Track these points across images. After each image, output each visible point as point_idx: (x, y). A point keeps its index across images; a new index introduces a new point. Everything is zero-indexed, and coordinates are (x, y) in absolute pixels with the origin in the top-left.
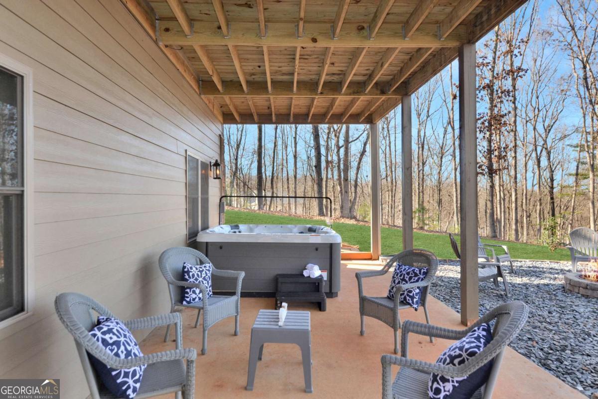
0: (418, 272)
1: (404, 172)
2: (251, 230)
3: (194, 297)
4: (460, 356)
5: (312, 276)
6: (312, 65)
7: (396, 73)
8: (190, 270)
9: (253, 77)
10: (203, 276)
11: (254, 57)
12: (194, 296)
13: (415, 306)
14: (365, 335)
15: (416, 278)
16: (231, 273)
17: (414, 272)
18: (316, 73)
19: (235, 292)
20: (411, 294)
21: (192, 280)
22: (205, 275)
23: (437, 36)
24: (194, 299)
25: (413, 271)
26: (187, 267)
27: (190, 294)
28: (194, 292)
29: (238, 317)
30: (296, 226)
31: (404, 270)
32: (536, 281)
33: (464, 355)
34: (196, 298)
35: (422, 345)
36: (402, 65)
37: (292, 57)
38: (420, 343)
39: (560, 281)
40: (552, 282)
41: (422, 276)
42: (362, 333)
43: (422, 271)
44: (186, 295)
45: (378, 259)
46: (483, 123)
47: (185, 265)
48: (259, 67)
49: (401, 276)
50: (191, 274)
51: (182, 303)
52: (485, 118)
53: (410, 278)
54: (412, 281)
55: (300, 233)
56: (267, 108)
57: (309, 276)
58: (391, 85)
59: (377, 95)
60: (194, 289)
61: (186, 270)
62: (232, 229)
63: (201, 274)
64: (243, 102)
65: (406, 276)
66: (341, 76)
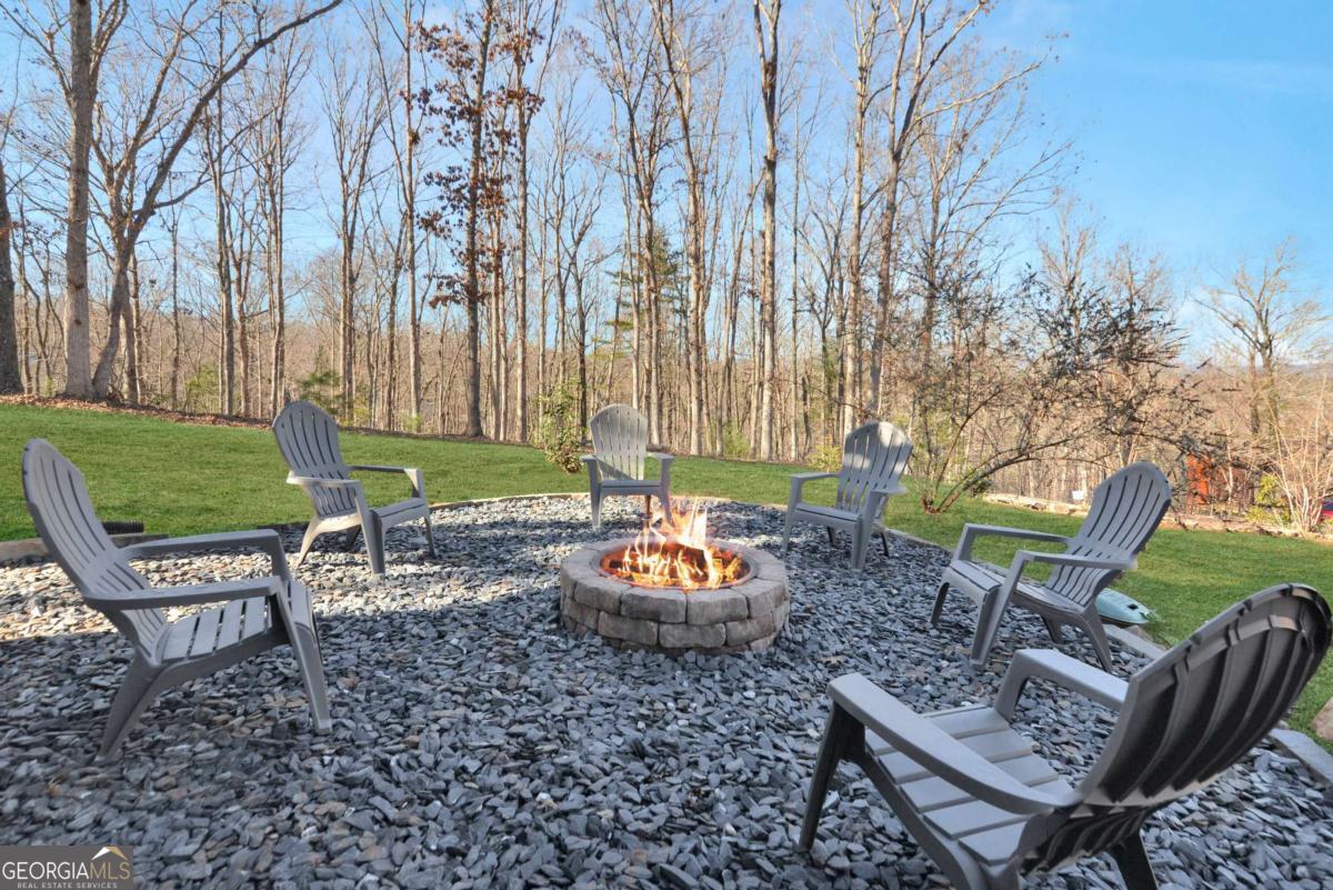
46: (459, 191)
52: (463, 181)
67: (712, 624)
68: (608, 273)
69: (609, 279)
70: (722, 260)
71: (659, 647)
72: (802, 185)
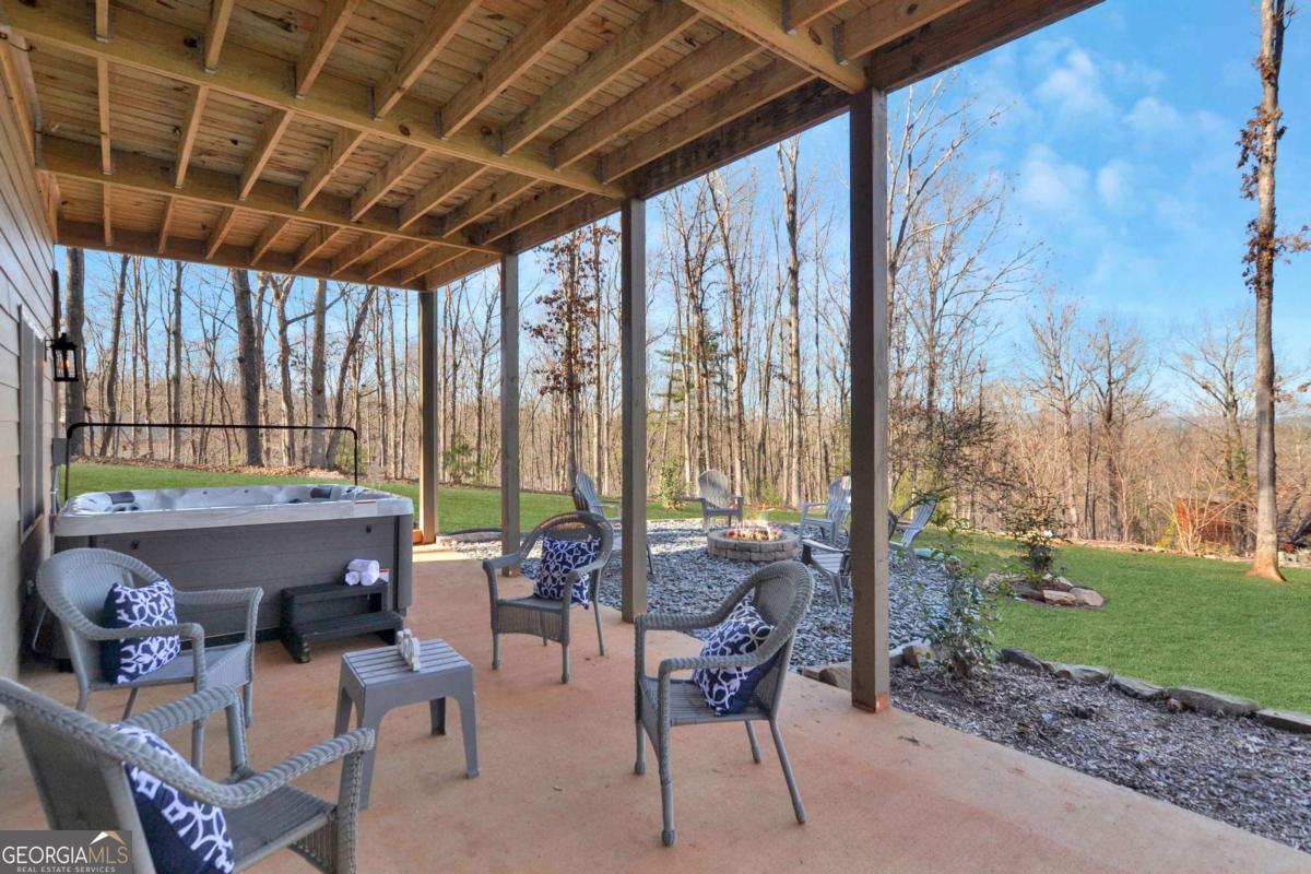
0: (586, 548)
1: (507, 385)
2: (166, 502)
3: (147, 661)
4: (746, 640)
5: (365, 583)
6: (358, 166)
7: (501, 215)
8: (132, 600)
9: (204, 157)
10: (163, 609)
11: (234, 120)
12: (146, 658)
13: (585, 602)
14: (501, 667)
15: (585, 558)
16: (229, 594)
17: (579, 548)
18: (356, 181)
19: (243, 634)
20: (579, 584)
21: (138, 622)
22: (166, 607)
23: (599, 177)
24: (146, 667)
25: (578, 546)
26: (124, 593)
27: (135, 656)
28: (147, 650)
29: (252, 686)
30: (281, 489)
31: (562, 547)
32: (674, 549)
33: (753, 637)
34: (151, 662)
35: (592, 661)
36: (518, 204)
37: (327, 143)
38: (588, 659)
39: (701, 543)
40: (690, 547)
41: (592, 554)
42: (495, 665)
43: (593, 545)
44: (124, 661)
45: (434, 542)
46: (560, 308)
47: (116, 590)
48: (235, 142)
49: (558, 557)
50: (135, 609)
51: (113, 681)
52: (563, 300)
53: (575, 559)
54: (579, 562)
55: (291, 502)
56: (200, 226)
57: (360, 583)
58: (488, 232)
59: (462, 244)
60: (147, 642)
61: (120, 600)
62: (114, 503)
63: (159, 606)
64: (138, 204)
65: (567, 556)
66: (404, 199)
67: (769, 552)
68: (658, 352)
69: (658, 356)
70: (758, 353)
71: (751, 561)
72: (822, 278)
